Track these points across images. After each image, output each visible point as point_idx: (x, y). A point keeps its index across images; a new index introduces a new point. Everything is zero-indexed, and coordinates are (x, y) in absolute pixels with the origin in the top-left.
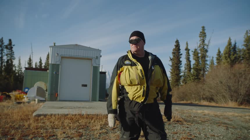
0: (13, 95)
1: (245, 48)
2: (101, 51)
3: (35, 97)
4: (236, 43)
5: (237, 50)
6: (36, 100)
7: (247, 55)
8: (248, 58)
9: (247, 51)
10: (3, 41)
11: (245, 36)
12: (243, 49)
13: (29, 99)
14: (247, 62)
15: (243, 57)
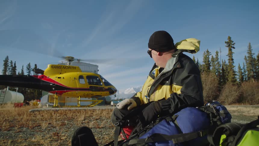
0: (32, 102)
1: (204, 64)
2: (98, 66)
3: (47, 103)
4: (198, 60)
5: (199, 65)
6: (47, 105)
7: (206, 68)
8: (206, 71)
9: (206, 66)
10: (30, 65)
11: (203, 55)
12: (203, 64)
13: (42, 105)
14: (206, 73)
15: (203, 70)
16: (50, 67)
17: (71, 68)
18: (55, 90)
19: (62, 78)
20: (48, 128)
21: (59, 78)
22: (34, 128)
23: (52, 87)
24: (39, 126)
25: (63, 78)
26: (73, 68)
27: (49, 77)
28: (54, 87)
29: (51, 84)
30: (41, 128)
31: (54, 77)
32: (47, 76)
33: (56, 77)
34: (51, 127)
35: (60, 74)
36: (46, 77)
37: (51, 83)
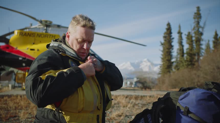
6: (10, 86)
16: (19, 34)
17: (49, 36)
18: (26, 66)
19: (36, 50)
20: (29, 119)
21: (32, 50)
22: (8, 119)
23: (22, 62)
24: (15, 116)
25: (38, 50)
26: (51, 36)
27: (17, 48)
28: (24, 62)
29: (20, 59)
30: (18, 119)
31: (25, 49)
32: (15, 47)
33: (28, 49)
34: (31, 118)
35: (34, 44)
36: (13, 48)
37: (20, 57)
